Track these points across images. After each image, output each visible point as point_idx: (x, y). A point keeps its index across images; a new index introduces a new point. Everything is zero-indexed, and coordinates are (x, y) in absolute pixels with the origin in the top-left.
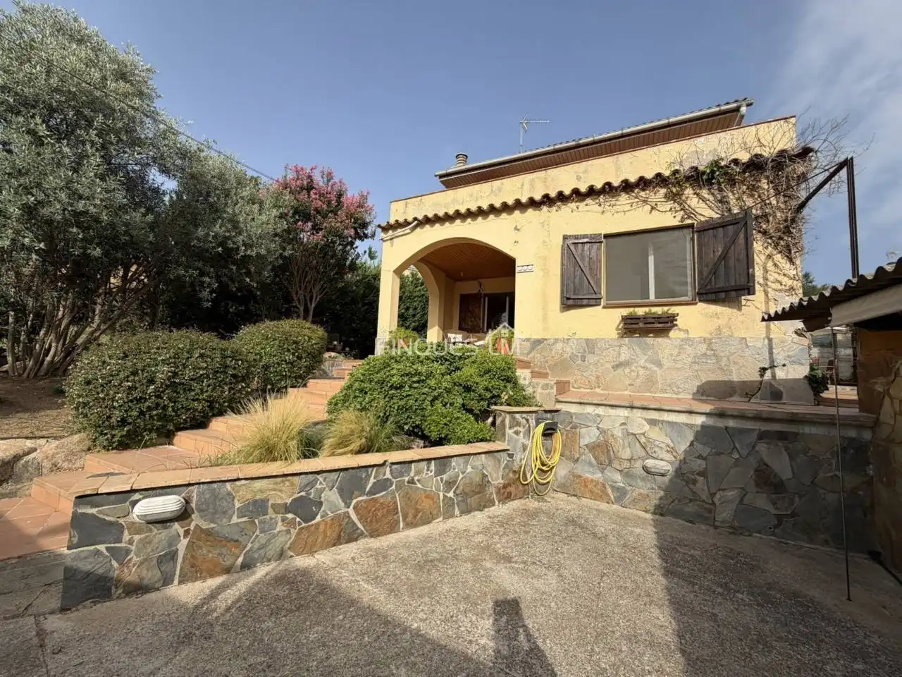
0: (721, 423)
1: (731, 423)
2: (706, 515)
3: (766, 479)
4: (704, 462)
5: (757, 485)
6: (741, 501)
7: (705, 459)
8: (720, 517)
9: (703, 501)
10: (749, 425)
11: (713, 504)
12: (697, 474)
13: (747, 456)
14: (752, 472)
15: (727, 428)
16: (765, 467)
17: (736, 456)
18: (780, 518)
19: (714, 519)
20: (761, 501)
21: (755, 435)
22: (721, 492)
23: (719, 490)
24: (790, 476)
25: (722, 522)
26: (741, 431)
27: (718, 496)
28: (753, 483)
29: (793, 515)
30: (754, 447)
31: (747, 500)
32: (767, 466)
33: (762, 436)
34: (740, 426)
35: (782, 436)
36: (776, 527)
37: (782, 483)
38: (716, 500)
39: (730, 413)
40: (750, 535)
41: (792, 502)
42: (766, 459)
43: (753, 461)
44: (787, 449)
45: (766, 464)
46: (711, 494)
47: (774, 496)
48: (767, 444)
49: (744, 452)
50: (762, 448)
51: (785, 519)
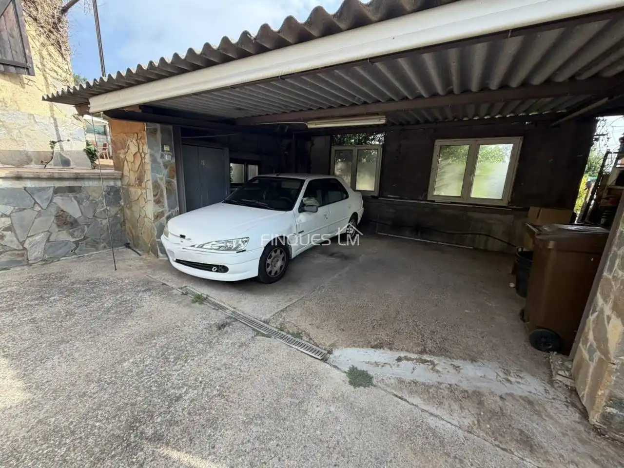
0: (19, 185)
1: (29, 184)
2: (20, 259)
3: (64, 221)
4: (8, 219)
5: (58, 226)
6: (48, 240)
7: (9, 216)
8: (31, 258)
9: (15, 250)
10: (44, 184)
11: (25, 249)
12: (4, 230)
13: (47, 208)
14: (53, 218)
15: (25, 189)
16: (62, 212)
17: (37, 208)
18: (77, 243)
19: (28, 259)
20: (64, 236)
21: (51, 191)
22: (30, 239)
23: (28, 237)
24: (80, 215)
25: (35, 260)
26: (40, 190)
27: (27, 242)
28: (54, 226)
29: (85, 238)
30: (51, 200)
31: (52, 239)
32: (64, 212)
33: (57, 191)
34: (37, 186)
35: (71, 190)
36: (75, 249)
37: (76, 221)
38: (26, 245)
39: (26, 176)
40: (58, 260)
41: (83, 231)
42: (62, 207)
43: (53, 210)
44: (76, 198)
45: (62, 211)
46: (21, 243)
47: (71, 230)
48: (61, 196)
49: (45, 205)
50: (58, 200)
51: (80, 243)
